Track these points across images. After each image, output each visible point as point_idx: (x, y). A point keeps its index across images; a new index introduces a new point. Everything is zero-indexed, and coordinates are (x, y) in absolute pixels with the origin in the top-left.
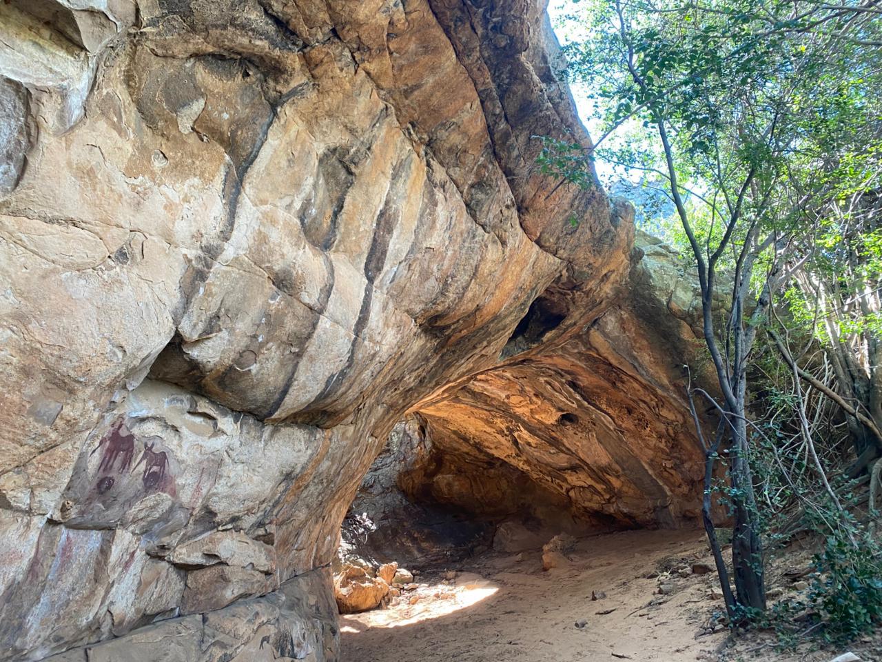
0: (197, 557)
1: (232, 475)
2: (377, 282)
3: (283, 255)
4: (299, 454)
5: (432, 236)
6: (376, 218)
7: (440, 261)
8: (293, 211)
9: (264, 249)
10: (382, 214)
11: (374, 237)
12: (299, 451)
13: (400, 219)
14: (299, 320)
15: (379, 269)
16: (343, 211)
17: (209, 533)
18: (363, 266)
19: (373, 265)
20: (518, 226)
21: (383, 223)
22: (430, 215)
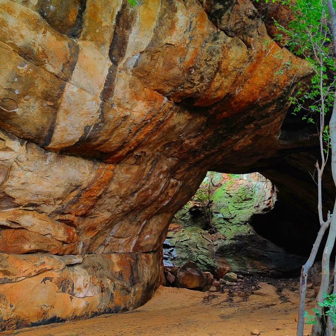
0: (3, 221)
1: (22, 177)
2: (120, 65)
3: (22, 36)
4: (84, 175)
5: (171, 35)
6: (115, 17)
7: (182, 55)
8: (31, 6)
9: (4, 30)
10: (120, 14)
11: (115, 32)
12: (84, 173)
13: (138, 19)
14: (48, 83)
15: (121, 55)
16: (86, 10)
17: (13, 209)
18: (107, 52)
19: (115, 52)
20: (266, 34)
21: (121, 21)
22: (169, 18)
